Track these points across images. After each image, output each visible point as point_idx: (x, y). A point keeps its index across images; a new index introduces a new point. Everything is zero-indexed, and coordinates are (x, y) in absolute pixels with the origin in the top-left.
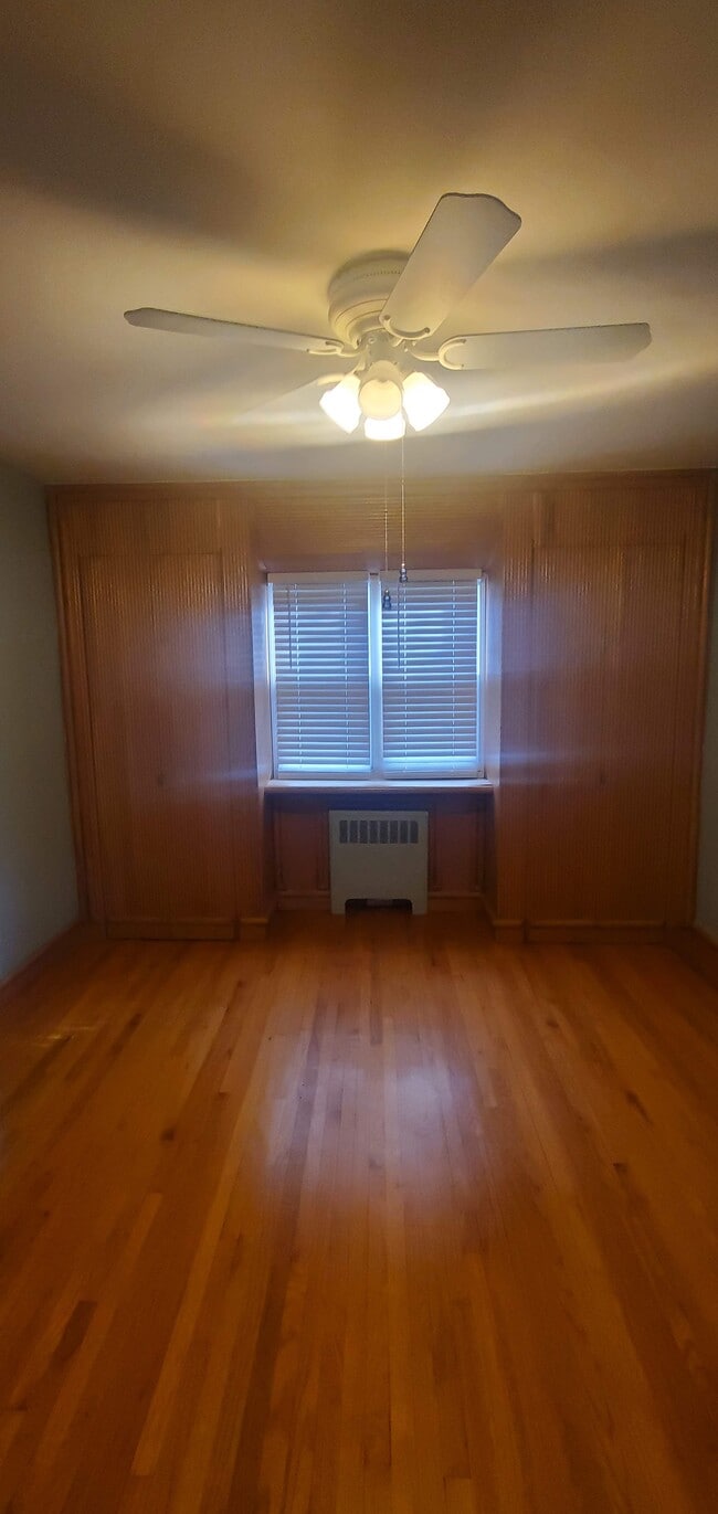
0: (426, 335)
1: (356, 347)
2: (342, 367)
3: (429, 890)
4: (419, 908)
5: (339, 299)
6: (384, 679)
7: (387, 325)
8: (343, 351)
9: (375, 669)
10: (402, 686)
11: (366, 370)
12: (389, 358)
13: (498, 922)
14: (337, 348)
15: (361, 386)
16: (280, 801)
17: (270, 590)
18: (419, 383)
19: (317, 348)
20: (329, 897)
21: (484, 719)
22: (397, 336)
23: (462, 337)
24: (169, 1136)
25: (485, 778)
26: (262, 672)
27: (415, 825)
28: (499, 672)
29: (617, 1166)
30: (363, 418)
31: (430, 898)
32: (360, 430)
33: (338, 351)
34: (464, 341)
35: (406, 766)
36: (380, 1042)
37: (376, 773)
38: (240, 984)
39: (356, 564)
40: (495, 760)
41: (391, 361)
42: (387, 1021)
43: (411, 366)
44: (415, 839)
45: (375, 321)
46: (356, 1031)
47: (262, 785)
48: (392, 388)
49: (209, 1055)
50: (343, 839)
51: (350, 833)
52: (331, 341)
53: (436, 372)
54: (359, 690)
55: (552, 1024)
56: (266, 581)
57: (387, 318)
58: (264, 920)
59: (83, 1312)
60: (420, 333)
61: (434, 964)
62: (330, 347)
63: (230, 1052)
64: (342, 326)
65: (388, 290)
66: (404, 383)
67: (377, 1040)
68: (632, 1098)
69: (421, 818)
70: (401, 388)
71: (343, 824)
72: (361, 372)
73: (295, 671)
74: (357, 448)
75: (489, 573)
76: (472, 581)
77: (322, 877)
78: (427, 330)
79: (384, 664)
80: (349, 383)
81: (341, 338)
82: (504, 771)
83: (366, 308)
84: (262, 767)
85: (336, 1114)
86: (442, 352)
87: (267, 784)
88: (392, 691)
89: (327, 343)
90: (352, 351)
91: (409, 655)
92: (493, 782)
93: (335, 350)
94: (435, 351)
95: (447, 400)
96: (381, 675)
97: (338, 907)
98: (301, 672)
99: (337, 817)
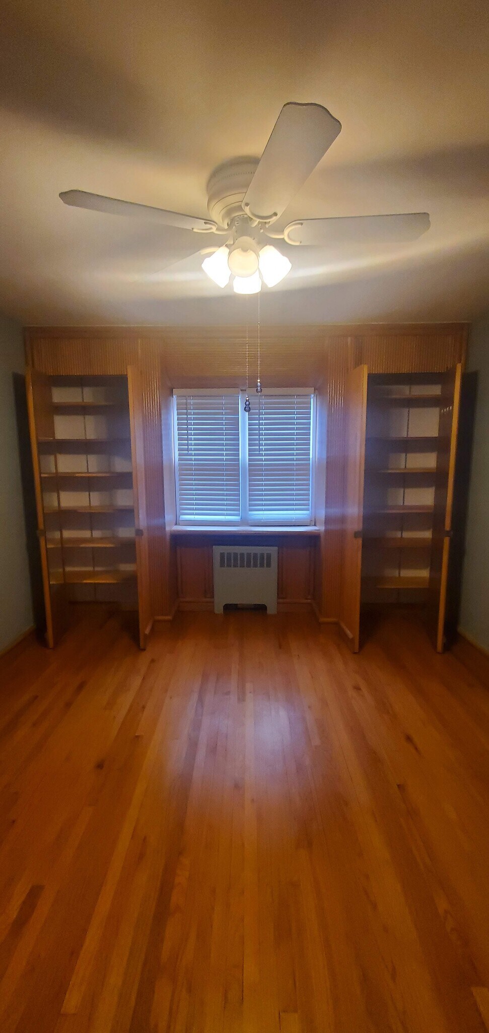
0: (274, 218)
1: (226, 227)
2: (217, 242)
3: (279, 597)
4: (272, 610)
5: (215, 193)
6: (250, 460)
7: (247, 210)
8: (217, 229)
9: (244, 453)
10: (262, 465)
11: (233, 244)
12: (250, 235)
13: (323, 619)
14: (213, 227)
15: (230, 253)
16: (181, 540)
17: (174, 400)
18: (270, 253)
19: (199, 227)
20: (213, 602)
21: (315, 486)
22: (254, 218)
23: (300, 221)
24: (100, 766)
25: (315, 525)
26: (170, 454)
27: (269, 556)
28: (325, 456)
29: (399, 786)
30: (232, 278)
31: (278, 603)
32: (230, 286)
33: (214, 230)
34: (302, 224)
35: (264, 517)
36: (244, 700)
37: (243, 522)
38: (153, 661)
39: (232, 383)
40: (322, 514)
41: (251, 237)
42: (249, 686)
43: (265, 241)
44: (269, 565)
45: (240, 208)
46: (228, 693)
47: (168, 529)
48: (251, 255)
49: (129, 711)
50: (222, 565)
51: (226, 561)
52: (208, 221)
53: (281, 245)
54: (234, 467)
55: (357, 688)
56: (171, 394)
57: (247, 204)
58: (169, 618)
59: (34, 894)
60: (270, 217)
61: (280, 648)
62: (208, 226)
63: (144, 707)
64: (217, 213)
65: (247, 186)
66: (260, 253)
67: (242, 699)
68: (409, 739)
69: (273, 551)
70: (258, 256)
71: (222, 555)
72: (230, 244)
73: (191, 455)
74: (228, 300)
75: (319, 391)
76: (308, 396)
77: (208, 590)
78: (275, 214)
79: (250, 450)
80: (221, 253)
81: (215, 219)
82: (328, 521)
83: (233, 199)
84: (169, 517)
85: (213, 750)
86: (286, 232)
87: (172, 528)
88: (254, 469)
89: (205, 223)
90: (223, 230)
91: (266, 445)
92: (320, 528)
93: (211, 228)
94: (282, 231)
95: (290, 265)
96: (247, 457)
97: (219, 609)
98: (195, 455)
99: (218, 550)
